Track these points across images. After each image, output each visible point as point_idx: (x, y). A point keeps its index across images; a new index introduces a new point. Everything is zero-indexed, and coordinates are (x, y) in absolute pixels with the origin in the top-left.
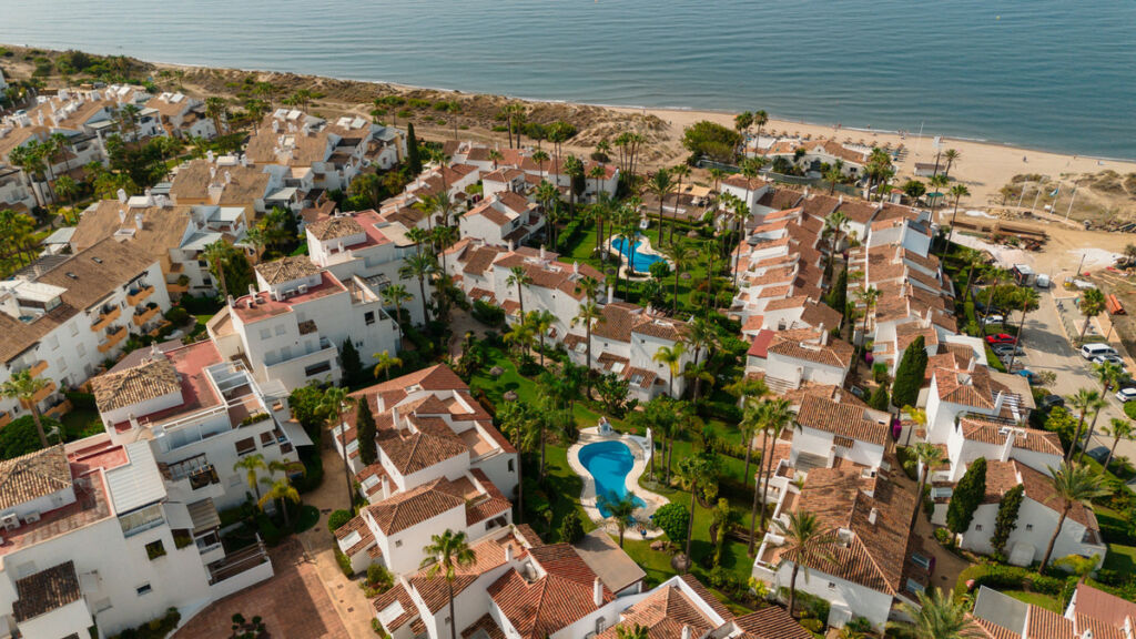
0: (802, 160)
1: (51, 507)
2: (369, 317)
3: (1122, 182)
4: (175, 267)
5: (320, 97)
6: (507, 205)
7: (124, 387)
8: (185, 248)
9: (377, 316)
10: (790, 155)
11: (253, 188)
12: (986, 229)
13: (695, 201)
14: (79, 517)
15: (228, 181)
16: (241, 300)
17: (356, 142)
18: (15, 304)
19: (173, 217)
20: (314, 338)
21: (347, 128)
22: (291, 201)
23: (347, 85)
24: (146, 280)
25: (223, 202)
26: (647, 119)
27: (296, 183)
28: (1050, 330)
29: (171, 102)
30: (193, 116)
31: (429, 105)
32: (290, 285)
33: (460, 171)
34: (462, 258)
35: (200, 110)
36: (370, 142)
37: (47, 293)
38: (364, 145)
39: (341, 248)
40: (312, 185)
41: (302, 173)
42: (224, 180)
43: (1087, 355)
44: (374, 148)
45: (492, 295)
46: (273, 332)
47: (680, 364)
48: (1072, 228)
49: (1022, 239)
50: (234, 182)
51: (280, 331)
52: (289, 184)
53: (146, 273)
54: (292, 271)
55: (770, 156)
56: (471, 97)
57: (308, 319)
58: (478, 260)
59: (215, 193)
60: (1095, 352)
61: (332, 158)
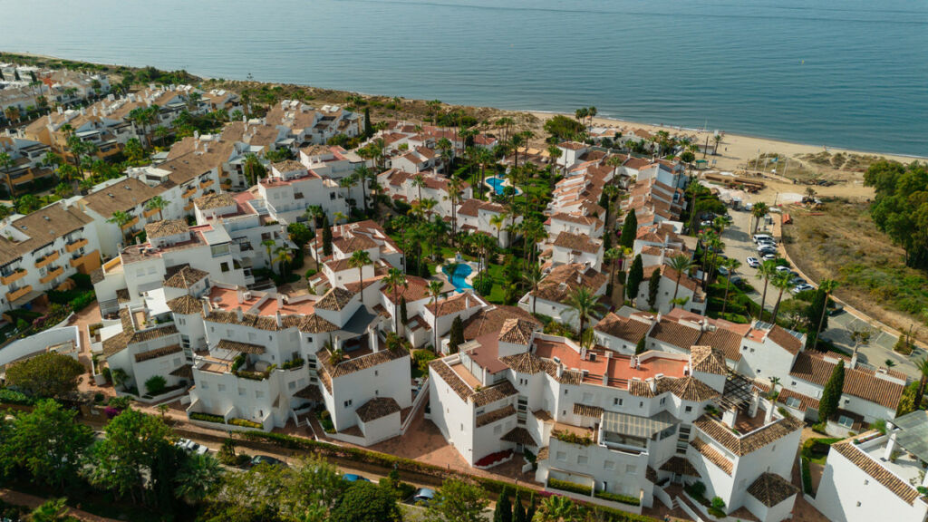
0: (619, 140)
1: (179, 240)
2: (333, 196)
3: (830, 159)
4: (225, 173)
5: (311, 99)
6: (421, 153)
7: (210, 201)
8: (232, 163)
9: (337, 196)
10: (612, 136)
11: (269, 137)
12: (727, 181)
13: (543, 160)
14: (193, 245)
15: (255, 132)
16: (264, 180)
17: (332, 119)
18: (145, 177)
19: (225, 146)
20: (302, 202)
21: (327, 112)
22: (291, 145)
23: (330, 92)
24: (211, 176)
25: (252, 143)
26: (526, 116)
27: (295, 137)
28: (741, 230)
29: (218, 96)
30: (231, 104)
31: (382, 106)
32: (291, 174)
33: (395, 137)
34: (389, 178)
35: (236, 101)
36: (341, 120)
37: (161, 173)
38: (337, 122)
39: (319, 161)
40: (303, 140)
41: (298, 132)
42: (252, 132)
43: (755, 240)
44: (343, 124)
45: (405, 198)
46: (280, 195)
47: (503, 225)
48: (784, 183)
49: (746, 186)
50: (258, 134)
51: (284, 195)
52: (289, 137)
53: (210, 172)
54: (292, 167)
55: (600, 137)
56: (411, 101)
57: (299, 192)
58: (398, 178)
59: (247, 139)
60: (759, 239)
61: (317, 126)
